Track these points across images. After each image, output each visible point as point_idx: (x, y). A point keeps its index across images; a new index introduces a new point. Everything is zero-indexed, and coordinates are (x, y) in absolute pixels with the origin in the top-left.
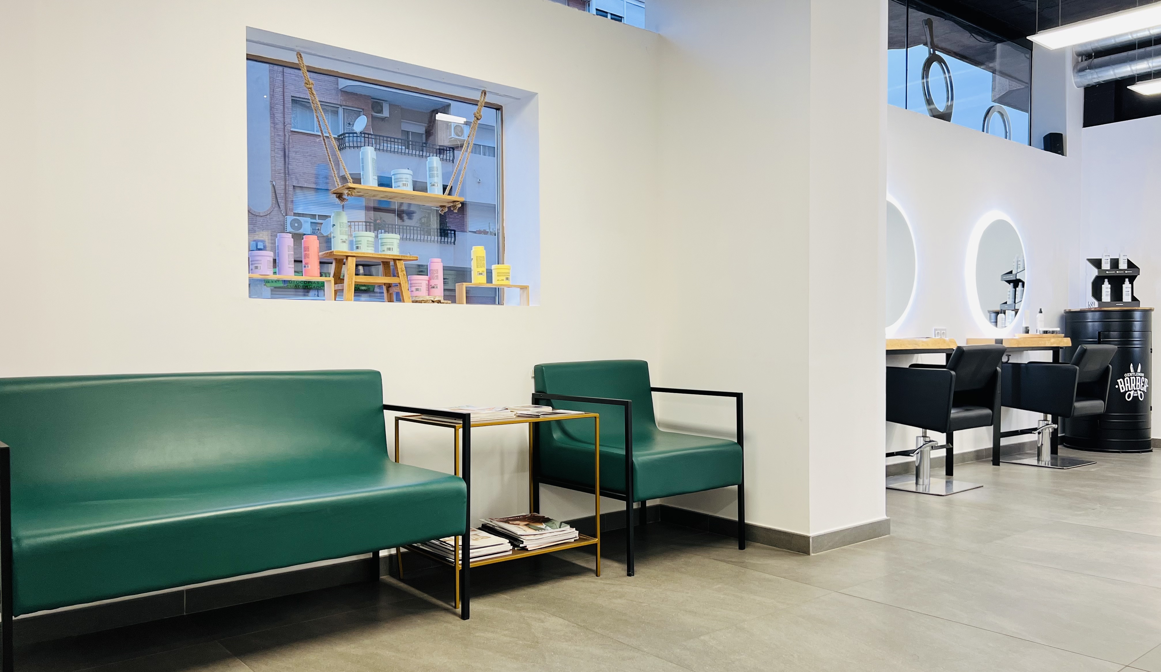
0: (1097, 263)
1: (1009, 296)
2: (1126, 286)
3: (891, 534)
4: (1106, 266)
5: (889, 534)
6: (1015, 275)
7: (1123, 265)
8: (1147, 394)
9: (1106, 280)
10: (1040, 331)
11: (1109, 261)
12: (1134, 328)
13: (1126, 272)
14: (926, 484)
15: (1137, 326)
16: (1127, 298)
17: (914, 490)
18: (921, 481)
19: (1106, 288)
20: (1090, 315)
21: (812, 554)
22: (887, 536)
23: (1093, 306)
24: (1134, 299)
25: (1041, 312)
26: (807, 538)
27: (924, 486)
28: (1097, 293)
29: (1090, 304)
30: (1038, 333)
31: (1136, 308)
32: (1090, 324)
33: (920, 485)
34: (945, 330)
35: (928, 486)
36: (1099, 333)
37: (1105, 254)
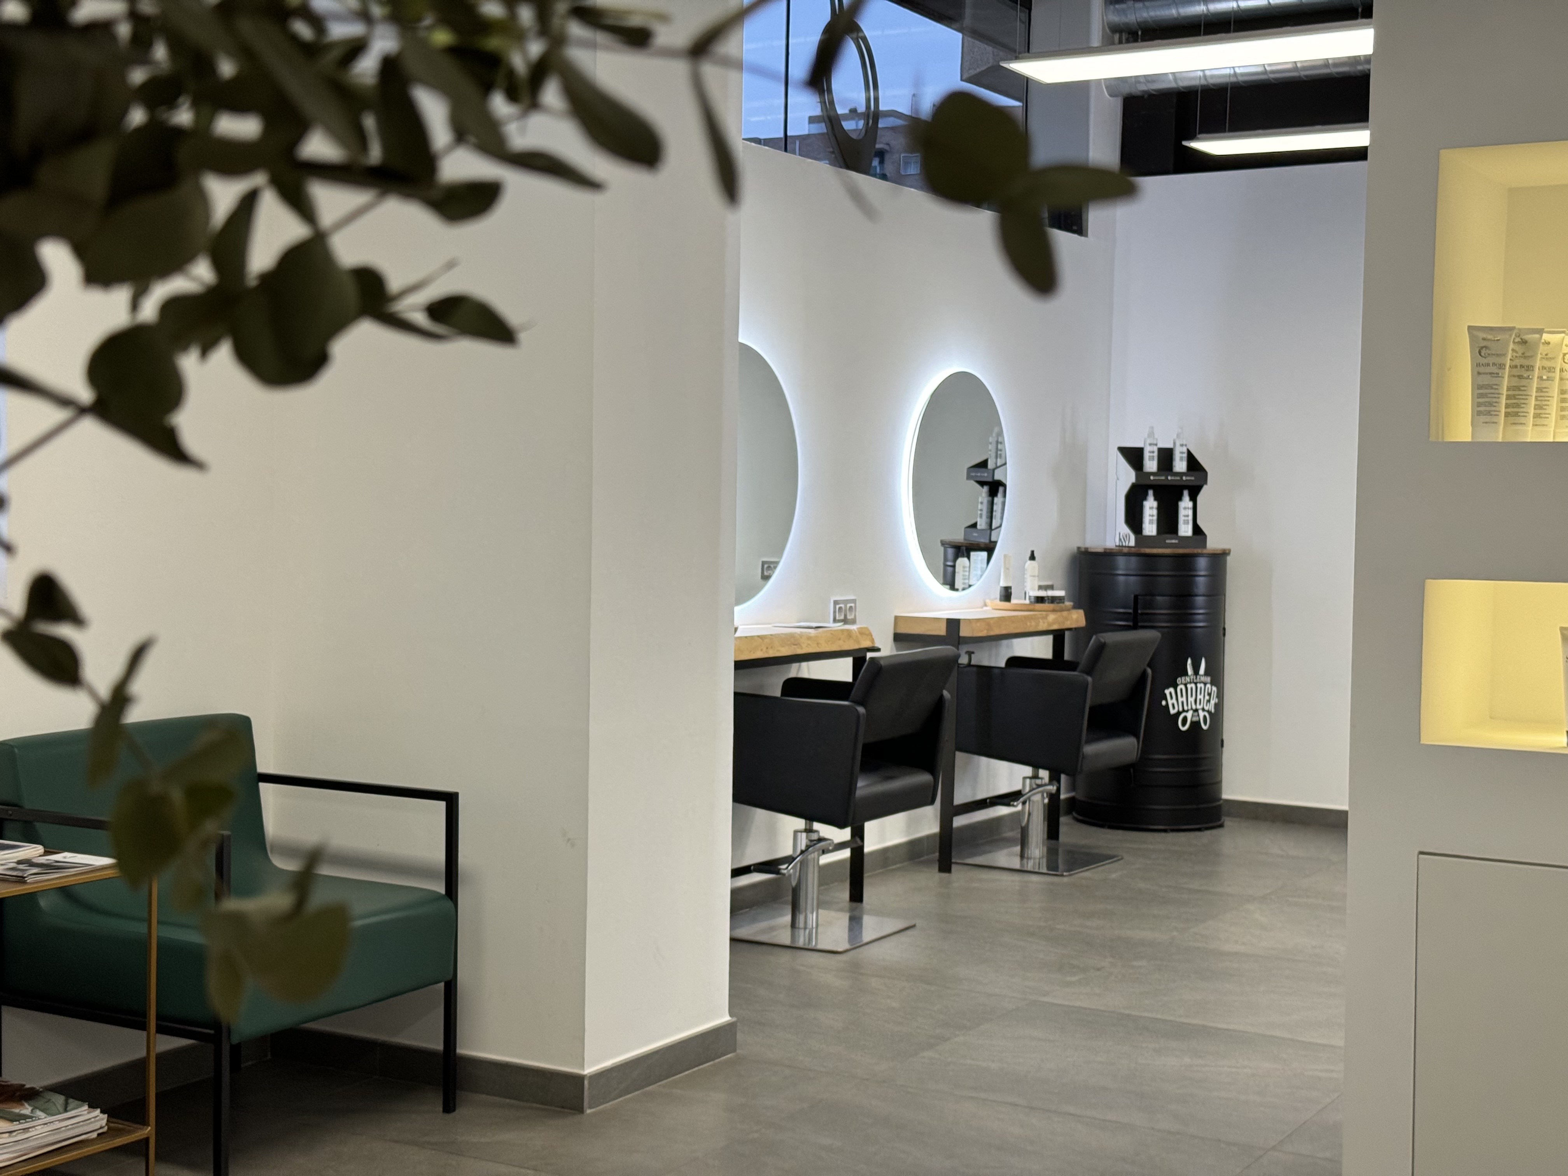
0: (1134, 456)
1: (981, 512)
2: (1185, 505)
3: (738, 1051)
4: (1151, 465)
5: (735, 1051)
6: (992, 472)
7: (1180, 465)
8: (1216, 716)
9: (1151, 492)
10: (1030, 597)
11: (1156, 454)
12: (1195, 590)
13: (1184, 478)
14: (811, 926)
15: (1201, 583)
16: (1185, 529)
17: (787, 941)
18: (801, 918)
19: (1150, 507)
20: (1121, 561)
21: (589, 1111)
22: (729, 1056)
23: (1127, 543)
24: (1197, 530)
25: (1032, 557)
26: (577, 1080)
27: (807, 931)
28: (1134, 519)
29: (1121, 537)
30: (1027, 602)
31: (1199, 551)
32: (1121, 578)
33: (799, 928)
34: (854, 601)
35: (814, 931)
36: (1136, 597)
37: (1149, 441)
